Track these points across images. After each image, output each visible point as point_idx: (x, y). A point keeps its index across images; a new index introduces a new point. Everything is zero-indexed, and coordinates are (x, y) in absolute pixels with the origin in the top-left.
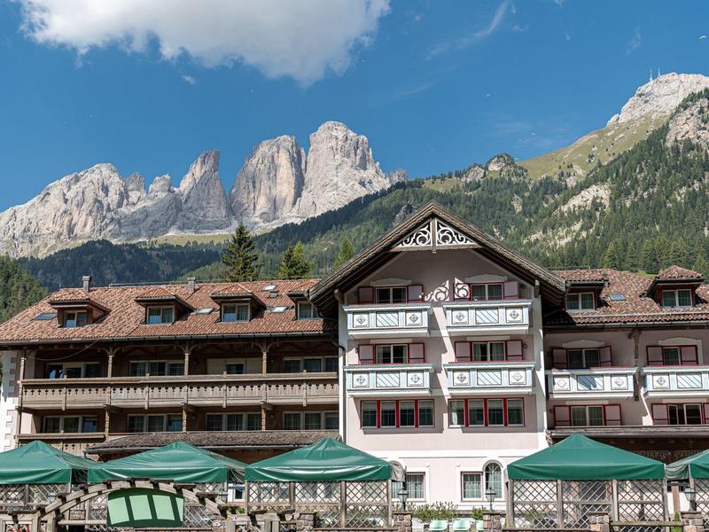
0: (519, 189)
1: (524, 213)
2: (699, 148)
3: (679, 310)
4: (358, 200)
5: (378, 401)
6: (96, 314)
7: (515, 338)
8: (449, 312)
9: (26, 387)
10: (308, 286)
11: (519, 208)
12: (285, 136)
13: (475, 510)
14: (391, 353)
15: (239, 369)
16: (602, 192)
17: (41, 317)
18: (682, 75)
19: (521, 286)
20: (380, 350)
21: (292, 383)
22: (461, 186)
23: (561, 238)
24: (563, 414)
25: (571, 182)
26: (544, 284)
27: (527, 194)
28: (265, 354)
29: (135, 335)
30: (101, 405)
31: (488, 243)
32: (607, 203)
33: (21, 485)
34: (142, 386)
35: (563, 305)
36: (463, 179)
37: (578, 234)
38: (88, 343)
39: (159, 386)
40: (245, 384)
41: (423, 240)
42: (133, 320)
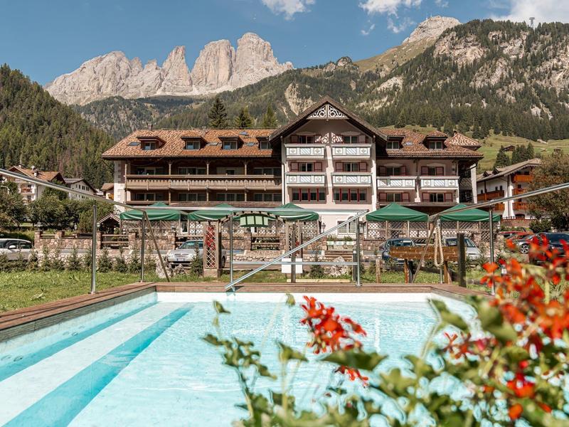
0: (354, 77)
1: (356, 90)
2: (450, 59)
3: (437, 150)
4: (265, 79)
5: (300, 189)
6: (160, 144)
7: (364, 161)
8: (334, 149)
9: (128, 178)
10: (268, 133)
11: (354, 88)
12: (223, 40)
13: (345, 237)
14: (306, 166)
15: (232, 173)
16: (398, 81)
17: (131, 145)
18: (443, 18)
19: (367, 138)
20: (301, 165)
21: (259, 179)
22: (322, 73)
23: (376, 105)
24: (383, 196)
25: (382, 74)
26: (377, 137)
27: (358, 80)
28: (246, 166)
29: (182, 155)
30: (166, 188)
31: (352, 117)
32: (401, 87)
33: (158, 220)
34: (186, 179)
35: (385, 148)
36: (324, 70)
37: (385, 104)
38: (159, 158)
39: (195, 179)
40: (236, 179)
41: (322, 114)
42: (179, 147)
